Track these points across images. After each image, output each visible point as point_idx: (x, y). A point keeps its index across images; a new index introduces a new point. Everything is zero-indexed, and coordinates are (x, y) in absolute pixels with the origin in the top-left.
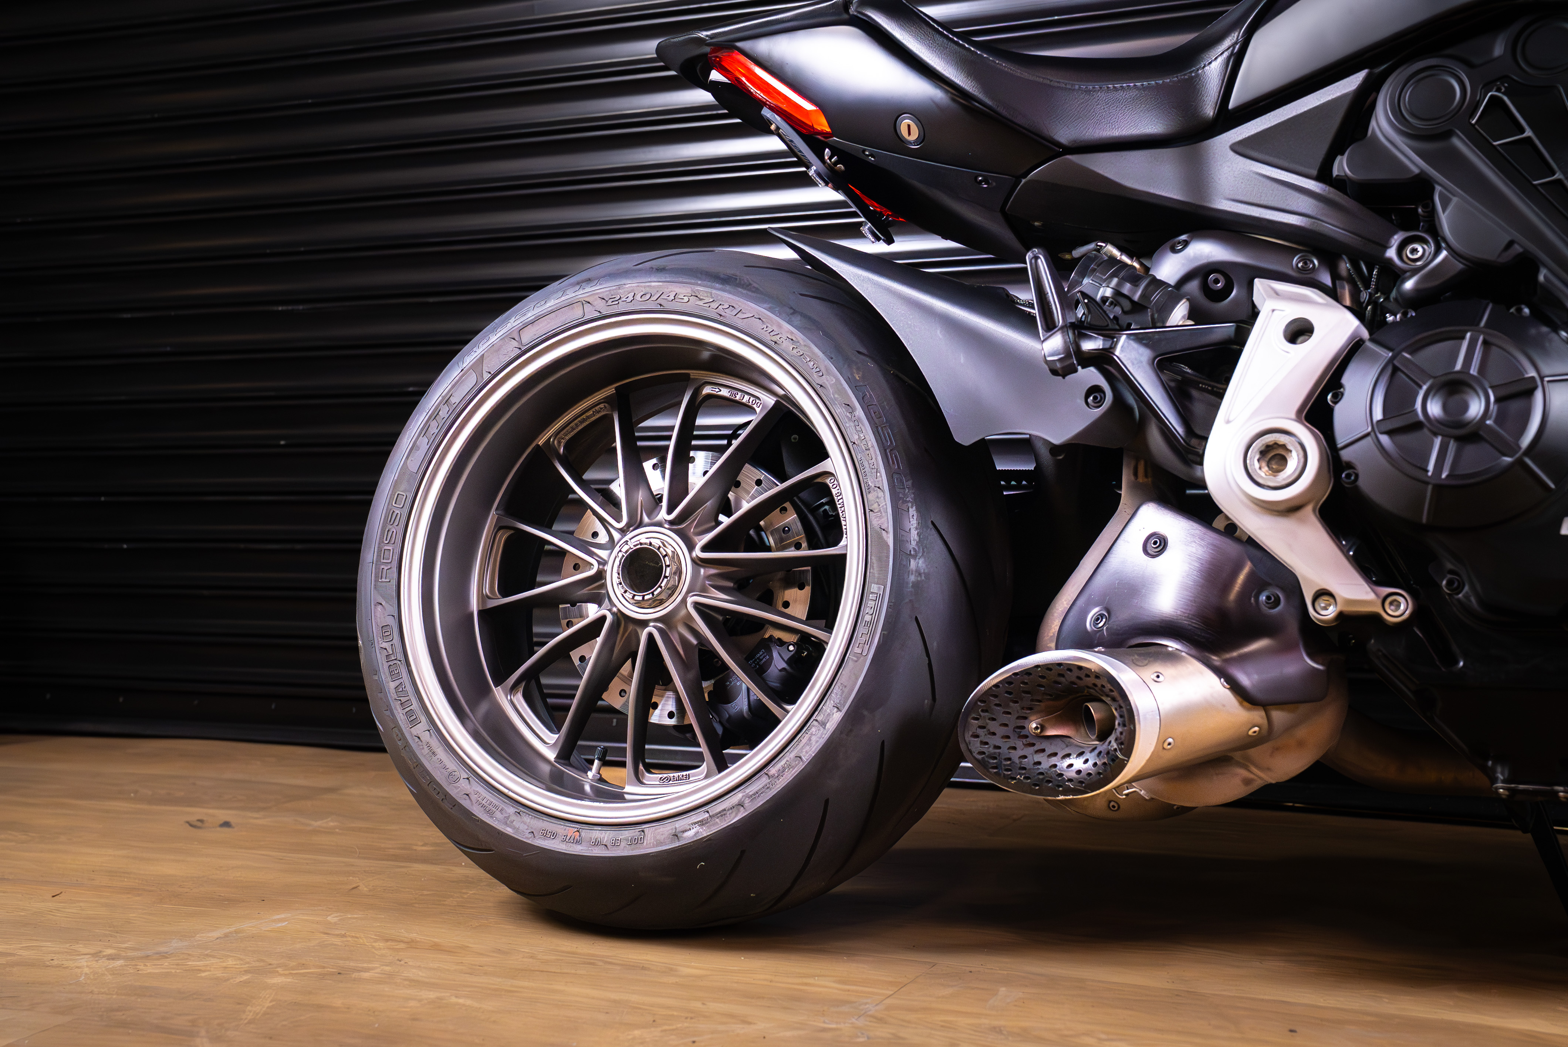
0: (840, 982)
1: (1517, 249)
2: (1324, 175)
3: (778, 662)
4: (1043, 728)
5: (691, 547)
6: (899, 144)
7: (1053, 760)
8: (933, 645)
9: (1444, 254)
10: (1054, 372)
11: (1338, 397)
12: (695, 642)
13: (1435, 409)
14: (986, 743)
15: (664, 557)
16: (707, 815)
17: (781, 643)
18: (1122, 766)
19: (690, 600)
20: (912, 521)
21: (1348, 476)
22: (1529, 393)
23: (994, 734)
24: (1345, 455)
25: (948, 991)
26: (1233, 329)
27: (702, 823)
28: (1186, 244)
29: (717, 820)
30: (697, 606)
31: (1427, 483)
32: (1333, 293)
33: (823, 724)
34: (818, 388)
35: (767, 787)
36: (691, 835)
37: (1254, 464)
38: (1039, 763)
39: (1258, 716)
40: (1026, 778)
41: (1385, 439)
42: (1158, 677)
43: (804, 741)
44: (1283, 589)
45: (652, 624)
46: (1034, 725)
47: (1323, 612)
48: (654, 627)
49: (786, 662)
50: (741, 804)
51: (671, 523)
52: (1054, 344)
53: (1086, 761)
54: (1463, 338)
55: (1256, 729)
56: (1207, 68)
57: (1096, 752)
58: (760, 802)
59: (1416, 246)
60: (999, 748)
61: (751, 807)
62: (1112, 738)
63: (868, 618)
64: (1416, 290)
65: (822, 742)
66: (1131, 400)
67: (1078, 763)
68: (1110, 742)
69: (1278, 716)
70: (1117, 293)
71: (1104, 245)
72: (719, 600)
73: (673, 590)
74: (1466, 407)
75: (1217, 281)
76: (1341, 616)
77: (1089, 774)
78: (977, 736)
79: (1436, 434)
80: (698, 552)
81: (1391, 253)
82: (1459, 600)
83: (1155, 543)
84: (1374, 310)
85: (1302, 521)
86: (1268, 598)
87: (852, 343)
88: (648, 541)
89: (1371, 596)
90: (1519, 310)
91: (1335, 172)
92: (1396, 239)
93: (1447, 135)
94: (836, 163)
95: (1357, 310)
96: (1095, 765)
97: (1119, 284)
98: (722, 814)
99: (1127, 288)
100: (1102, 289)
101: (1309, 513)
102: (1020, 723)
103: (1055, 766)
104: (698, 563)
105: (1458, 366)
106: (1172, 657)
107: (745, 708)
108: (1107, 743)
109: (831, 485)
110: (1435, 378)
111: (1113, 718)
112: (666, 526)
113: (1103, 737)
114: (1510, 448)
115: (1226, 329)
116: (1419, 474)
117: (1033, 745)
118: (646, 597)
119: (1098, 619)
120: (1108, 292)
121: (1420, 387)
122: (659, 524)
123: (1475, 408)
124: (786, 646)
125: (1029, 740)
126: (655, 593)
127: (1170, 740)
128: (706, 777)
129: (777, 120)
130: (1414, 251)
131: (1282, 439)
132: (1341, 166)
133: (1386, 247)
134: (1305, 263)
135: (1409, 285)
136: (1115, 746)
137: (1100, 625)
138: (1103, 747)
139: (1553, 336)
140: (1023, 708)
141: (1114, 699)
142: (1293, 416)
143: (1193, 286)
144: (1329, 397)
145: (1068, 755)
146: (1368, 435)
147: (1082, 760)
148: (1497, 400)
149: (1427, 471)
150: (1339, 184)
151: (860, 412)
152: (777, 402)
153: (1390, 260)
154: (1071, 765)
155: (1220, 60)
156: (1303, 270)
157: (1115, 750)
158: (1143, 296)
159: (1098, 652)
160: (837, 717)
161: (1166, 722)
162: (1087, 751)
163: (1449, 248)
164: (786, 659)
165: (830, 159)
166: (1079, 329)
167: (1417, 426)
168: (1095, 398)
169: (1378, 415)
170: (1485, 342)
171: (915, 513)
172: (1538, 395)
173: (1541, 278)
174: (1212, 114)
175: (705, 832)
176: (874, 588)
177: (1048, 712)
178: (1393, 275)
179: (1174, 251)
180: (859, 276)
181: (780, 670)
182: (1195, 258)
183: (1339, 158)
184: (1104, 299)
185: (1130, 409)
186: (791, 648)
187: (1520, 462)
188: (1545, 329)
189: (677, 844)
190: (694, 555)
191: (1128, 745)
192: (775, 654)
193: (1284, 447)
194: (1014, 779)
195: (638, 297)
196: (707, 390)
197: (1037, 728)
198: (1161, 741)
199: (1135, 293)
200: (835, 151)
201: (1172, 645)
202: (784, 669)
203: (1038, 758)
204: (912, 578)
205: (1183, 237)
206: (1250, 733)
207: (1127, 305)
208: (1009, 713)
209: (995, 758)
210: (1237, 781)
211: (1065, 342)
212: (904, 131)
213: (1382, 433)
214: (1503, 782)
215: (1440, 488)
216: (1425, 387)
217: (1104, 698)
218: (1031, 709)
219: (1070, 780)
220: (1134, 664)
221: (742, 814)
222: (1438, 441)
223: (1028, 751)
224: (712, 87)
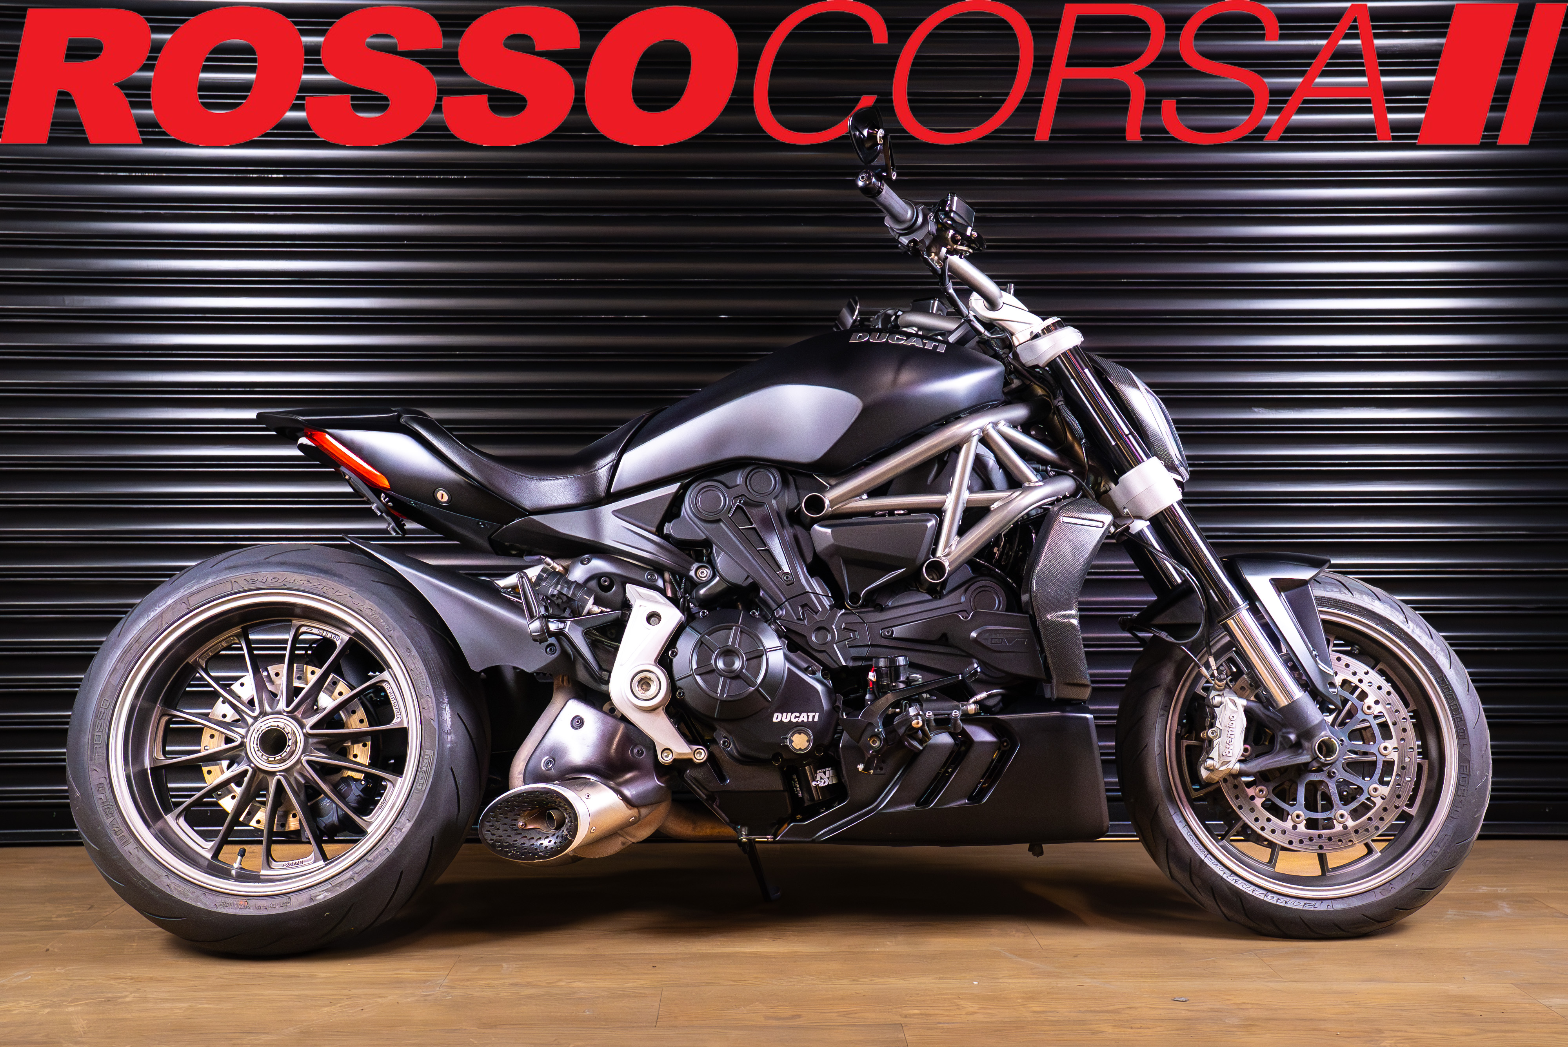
0: (417, 971)
1: (750, 580)
2: (659, 532)
3: (355, 792)
4: (526, 825)
5: (302, 726)
6: (436, 502)
7: (533, 842)
8: (460, 782)
9: (718, 578)
10: (535, 640)
11: (675, 654)
12: (303, 782)
13: (720, 664)
14: (494, 835)
15: (287, 734)
16: (330, 886)
17: (357, 780)
18: (571, 842)
19: (304, 759)
20: (447, 715)
21: (680, 693)
22: (761, 656)
23: (498, 829)
24: (679, 684)
25: (477, 969)
26: (620, 614)
27: (327, 890)
28: (589, 561)
29: (338, 888)
30: (308, 762)
31: (718, 700)
32: (663, 592)
33: (400, 830)
34: (388, 637)
35: (367, 868)
36: (321, 898)
37: (636, 689)
38: (524, 844)
39: (634, 812)
40: (517, 852)
41: (698, 678)
42: (588, 796)
43: (389, 839)
44: (644, 746)
45: (278, 774)
46: (521, 824)
47: (665, 759)
48: (280, 775)
49: (361, 791)
50: (352, 878)
51: (288, 712)
52: (536, 625)
53: (550, 841)
54: (732, 629)
55: (633, 818)
56: (599, 471)
57: (556, 836)
58: (363, 876)
59: (703, 570)
60: (501, 836)
61: (358, 879)
62: (564, 828)
63: (424, 769)
64: (704, 595)
65: (400, 840)
66: (569, 650)
67: (545, 842)
68: (563, 831)
69: (644, 811)
70: (560, 593)
71: (544, 558)
72: (320, 757)
73: (292, 753)
74: (734, 664)
75: (605, 581)
76: (675, 760)
77: (552, 848)
78: (489, 831)
79: (722, 676)
80: (307, 729)
81: (692, 573)
82: (728, 751)
83: (578, 722)
84: (684, 601)
85: (658, 714)
86: (638, 751)
87: (407, 610)
88: (276, 724)
89: (689, 751)
90: (754, 613)
91: (665, 531)
92: (695, 566)
93: (719, 521)
94: (387, 502)
95: (674, 601)
96: (555, 843)
97: (562, 588)
98: (340, 884)
99: (565, 591)
100: (551, 589)
101: (661, 711)
102: (513, 822)
103: (533, 844)
104: (307, 736)
105: (730, 643)
106: (592, 785)
107: (335, 818)
108: (561, 831)
109: (386, 687)
110: (720, 648)
111: (564, 818)
112: (285, 714)
113: (558, 828)
114: (752, 684)
115: (618, 613)
116: (713, 695)
117: (521, 834)
118: (277, 758)
119: (548, 764)
120: (556, 592)
121: (714, 653)
122: (280, 713)
123: (737, 665)
124: (359, 782)
125: (519, 832)
126: (283, 756)
127: (594, 828)
128: (315, 862)
129: (348, 475)
130: (702, 572)
131: (649, 675)
132: (668, 528)
133: (689, 570)
134: (651, 577)
135: (702, 592)
136: (566, 833)
137: (550, 766)
138: (560, 833)
139: (769, 627)
140: (515, 815)
141: (566, 809)
142: (653, 663)
143: (593, 584)
144: (670, 652)
145: (540, 838)
146: (690, 675)
147: (548, 840)
148: (747, 660)
149: (717, 694)
150: (666, 537)
151: (414, 652)
152: (350, 638)
153: (692, 577)
154: (542, 844)
155: (606, 467)
156: (651, 580)
157: (567, 835)
158: (573, 594)
159: (556, 784)
160: (409, 825)
161: (593, 818)
162: (550, 835)
163: (721, 576)
164: (360, 789)
165: (384, 499)
166: (546, 618)
167: (712, 671)
168: (551, 649)
169: (695, 666)
170: (741, 631)
171: (449, 709)
172: (764, 657)
173: (761, 594)
174: (603, 494)
175: (329, 896)
176: (428, 752)
177: (529, 815)
178: (694, 585)
179: (583, 564)
180: (410, 573)
181: (357, 796)
182: (594, 569)
183: (667, 524)
184: (553, 596)
185: (569, 655)
186: (363, 783)
187: (757, 690)
188: (766, 625)
189: (313, 904)
190: (304, 731)
191: (574, 831)
192: (353, 786)
193: (650, 679)
194: (510, 852)
195: (269, 580)
196: (303, 629)
197: (522, 825)
198: (590, 828)
199: (569, 593)
200: (387, 495)
201: (592, 778)
202: (359, 795)
203: (523, 841)
204: (449, 746)
205: (587, 556)
206: (631, 820)
207: (565, 599)
208: (507, 818)
209: (499, 842)
210: (620, 844)
211: (542, 626)
212: (439, 495)
213: (697, 675)
214: (746, 835)
215: (723, 702)
216: (716, 653)
217: (560, 808)
218: (519, 815)
219: (541, 852)
220: (574, 790)
221: (353, 884)
222: (722, 680)
223: (518, 837)
224: (302, 447)
